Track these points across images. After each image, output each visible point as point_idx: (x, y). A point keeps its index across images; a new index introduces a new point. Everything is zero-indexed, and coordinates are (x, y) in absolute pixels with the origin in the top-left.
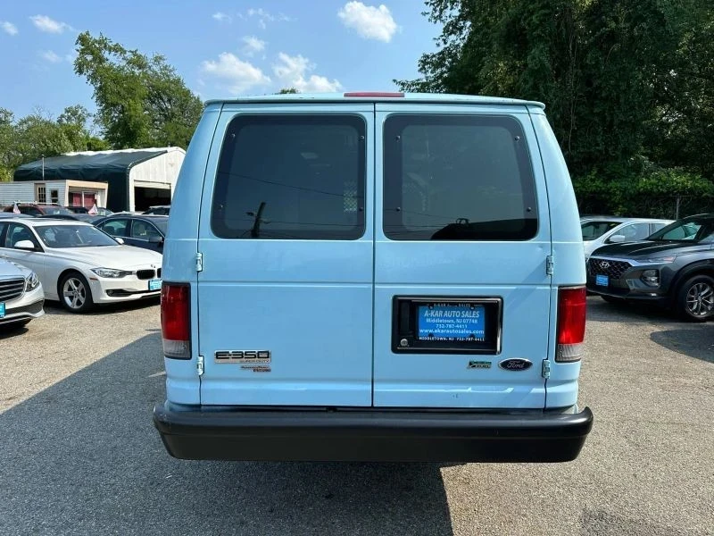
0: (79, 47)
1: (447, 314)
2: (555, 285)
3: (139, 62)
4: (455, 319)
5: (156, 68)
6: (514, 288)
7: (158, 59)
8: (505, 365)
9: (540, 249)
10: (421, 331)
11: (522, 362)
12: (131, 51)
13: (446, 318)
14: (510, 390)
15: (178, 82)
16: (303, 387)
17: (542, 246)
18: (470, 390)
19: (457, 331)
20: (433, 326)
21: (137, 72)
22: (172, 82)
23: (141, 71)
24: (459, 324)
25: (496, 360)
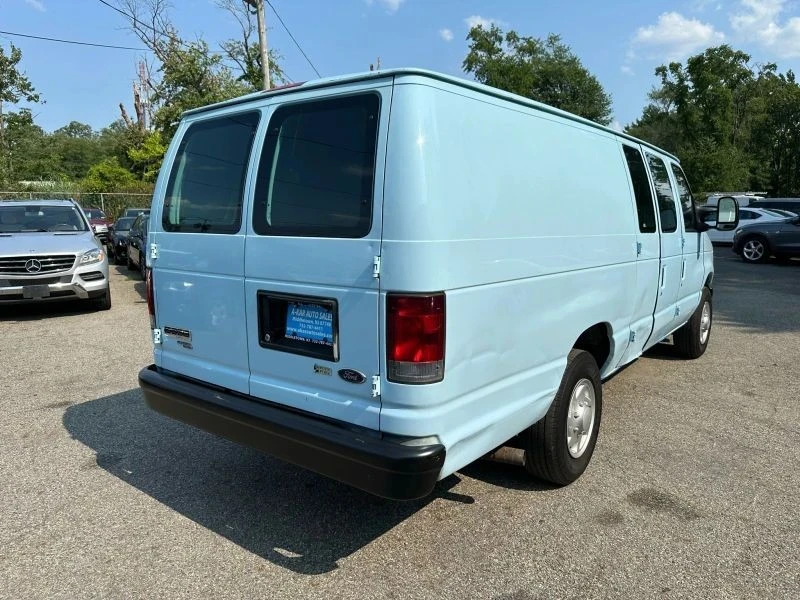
0: (471, 42)
1: (308, 315)
2: (384, 291)
3: (530, 48)
4: (314, 319)
5: (550, 51)
6: (346, 290)
7: (553, 40)
8: (342, 373)
9: (370, 248)
10: (288, 329)
11: (356, 374)
12: (524, 39)
13: (308, 319)
14: (349, 403)
15: (573, 61)
16: (210, 367)
17: (372, 244)
18: (316, 395)
19: (314, 333)
20: (296, 325)
21: (526, 59)
22: (565, 64)
23: (531, 58)
24: (317, 326)
25: (335, 367)
